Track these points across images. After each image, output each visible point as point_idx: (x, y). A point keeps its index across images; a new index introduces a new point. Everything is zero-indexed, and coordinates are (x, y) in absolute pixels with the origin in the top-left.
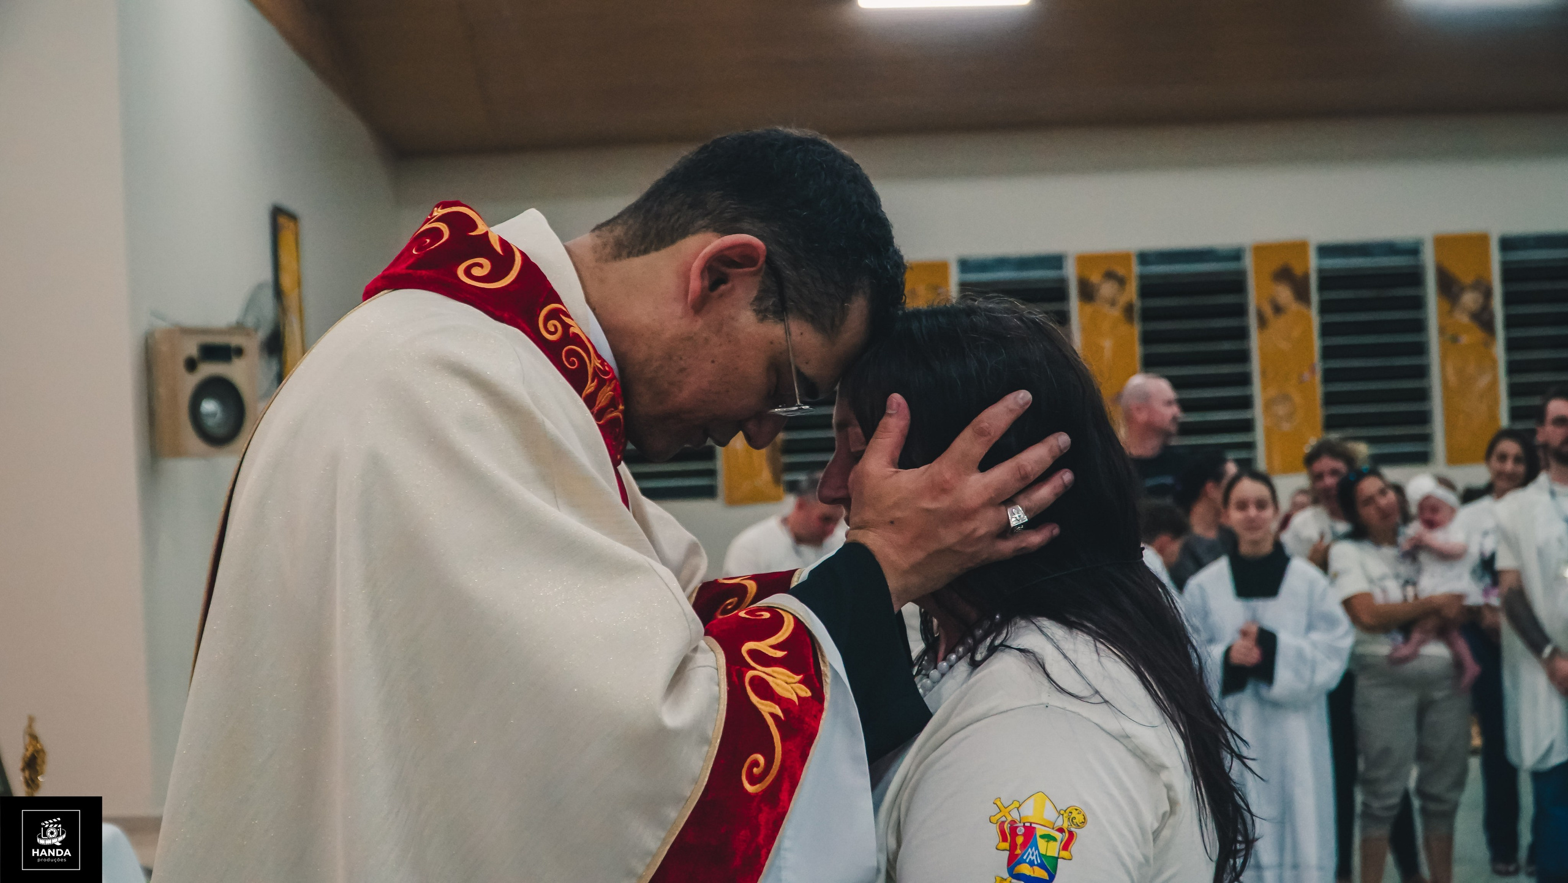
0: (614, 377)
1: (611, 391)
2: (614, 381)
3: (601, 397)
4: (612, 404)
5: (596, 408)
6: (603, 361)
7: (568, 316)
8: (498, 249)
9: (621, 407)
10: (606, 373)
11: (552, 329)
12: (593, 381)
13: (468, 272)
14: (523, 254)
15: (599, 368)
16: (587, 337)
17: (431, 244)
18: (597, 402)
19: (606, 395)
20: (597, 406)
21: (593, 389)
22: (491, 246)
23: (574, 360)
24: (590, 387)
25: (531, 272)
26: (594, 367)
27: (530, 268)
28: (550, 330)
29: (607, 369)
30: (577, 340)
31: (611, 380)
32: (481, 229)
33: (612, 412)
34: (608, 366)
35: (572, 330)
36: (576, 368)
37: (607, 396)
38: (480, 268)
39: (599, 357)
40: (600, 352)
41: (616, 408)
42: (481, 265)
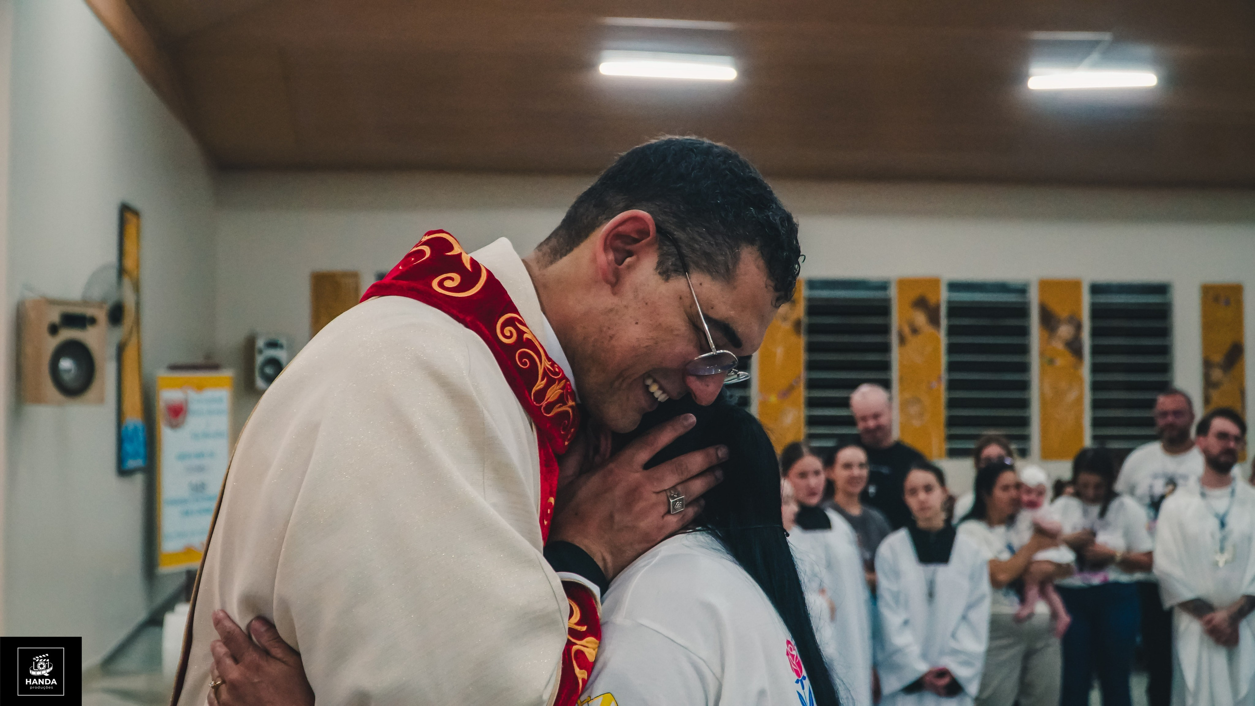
0: (564, 377)
1: (560, 389)
2: (564, 381)
3: (551, 393)
4: (561, 400)
5: (544, 403)
6: (553, 364)
7: (525, 325)
8: (468, 267)
9: (571, 403)
10: (557, 374)
11: (508, 334)
12: (542, 380)
13: (441, 284)
14: (488, 272)
15: (548, 368)
16: (539, 343)
17: (415, 261)
18: (546, 399)
19: (553, 393)
20: (546, 401)
21: (542, 386)
22: (463, 264)
23: (525, 361)
24: (540, 384)
25: (494, 286)
26: (544, 368)
27: (493, 282)
28: (506, 334)
29: (557, 370)
30: (530, 344)
31: (560, 380)
32: (457, 250)
33: (560, 407)
34: (559, 367)
35: (525, 336)
36: (527, 368)
37: (557, 393)
38: (451, 281)
39: (549, 359)
40: (550, 356)
41: (565, 404)
42: (452, 279)
